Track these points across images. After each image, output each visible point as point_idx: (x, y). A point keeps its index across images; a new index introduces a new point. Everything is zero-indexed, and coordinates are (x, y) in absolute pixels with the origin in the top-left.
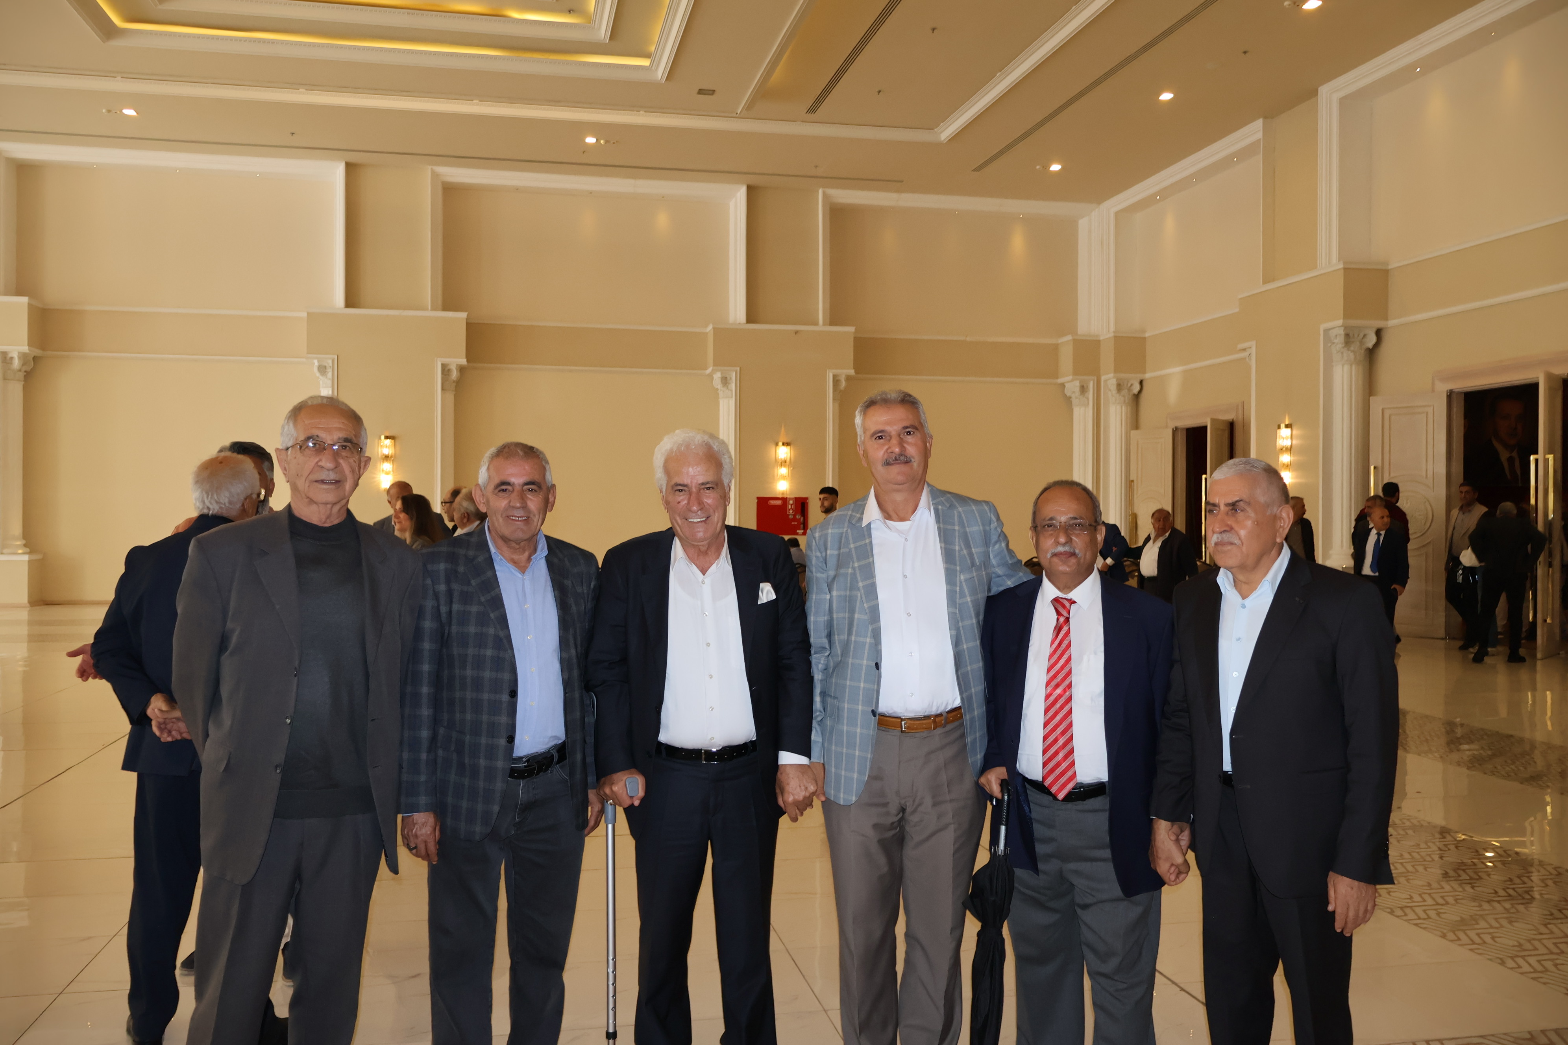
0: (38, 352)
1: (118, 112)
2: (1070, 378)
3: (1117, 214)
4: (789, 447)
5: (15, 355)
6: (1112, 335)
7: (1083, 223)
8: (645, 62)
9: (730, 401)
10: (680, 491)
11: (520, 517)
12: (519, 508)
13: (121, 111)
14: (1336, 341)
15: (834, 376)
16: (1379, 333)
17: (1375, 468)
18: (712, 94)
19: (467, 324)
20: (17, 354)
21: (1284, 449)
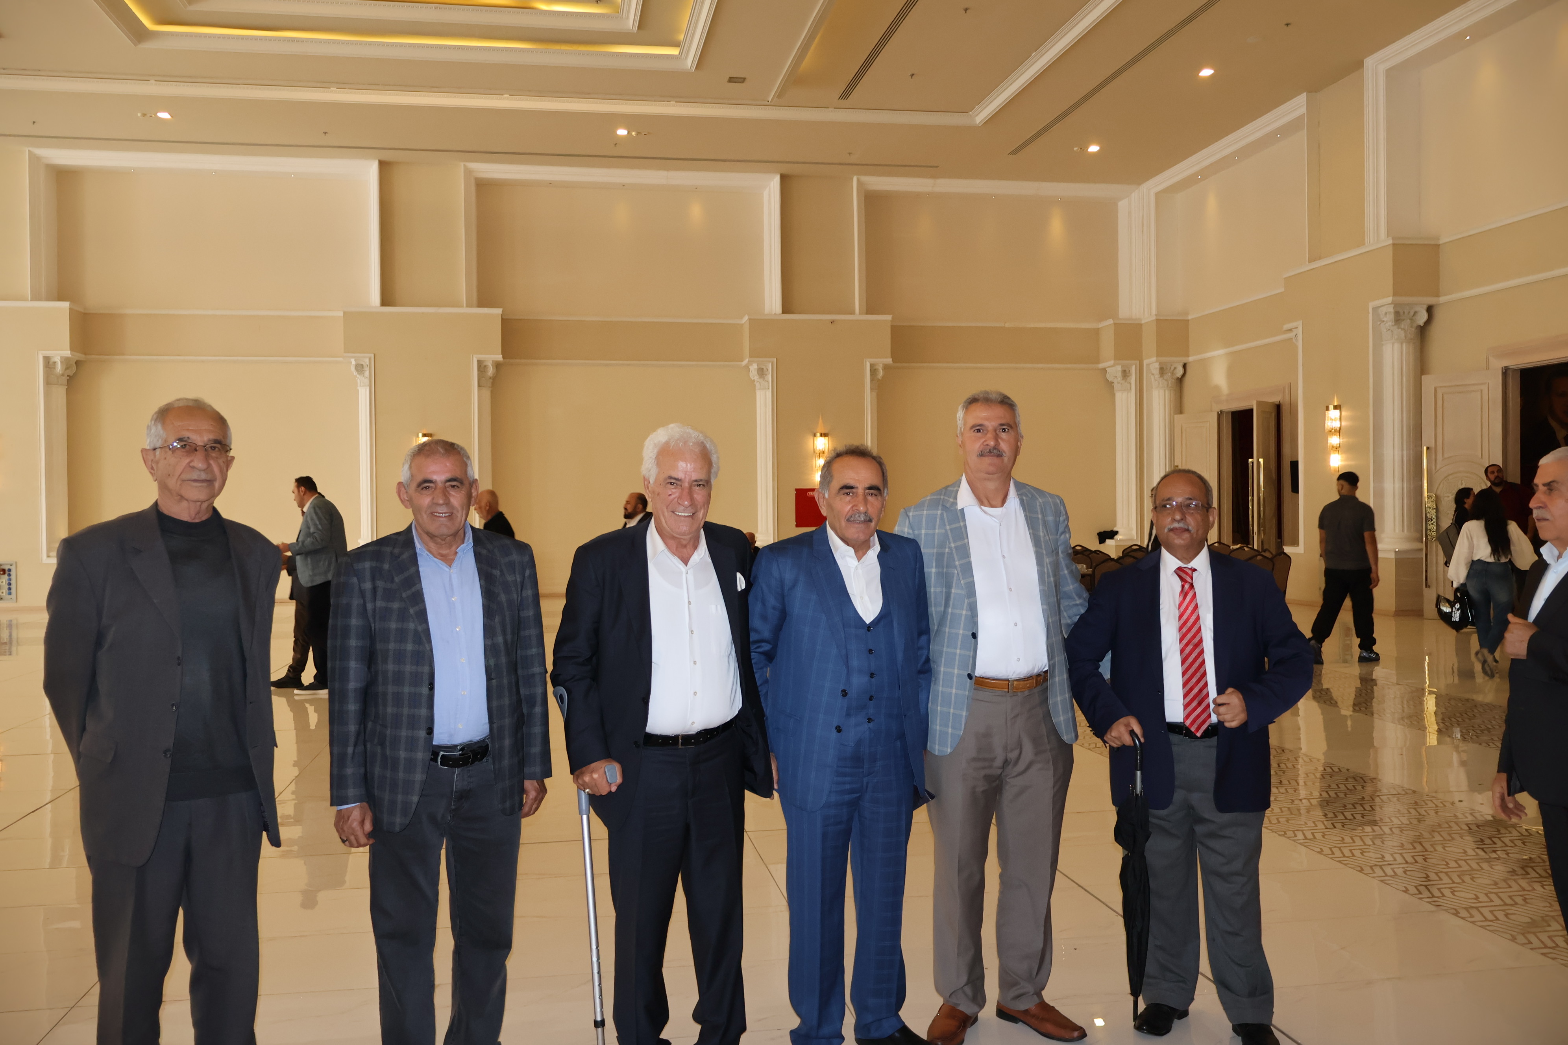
0: (79, 356)
1: (153, 116)
2: (1112, 362)
3: (1157, 195)
4: (827, 438)
5: (58, 359)
6: (1154, 318)
7: (1122, 205)
8: (674, 51)
9: (767, 392)
10: (672, 484)
11: (444, 513)
12: (442, 505)
13: (156, 115)
14: (1385, 319)
15: (872, 366)
16: (1430, 309)
17: (1428, 448)
18: (743, 82)
19: (502, 319)
20: (59, 358)
21: (1333, 431)
